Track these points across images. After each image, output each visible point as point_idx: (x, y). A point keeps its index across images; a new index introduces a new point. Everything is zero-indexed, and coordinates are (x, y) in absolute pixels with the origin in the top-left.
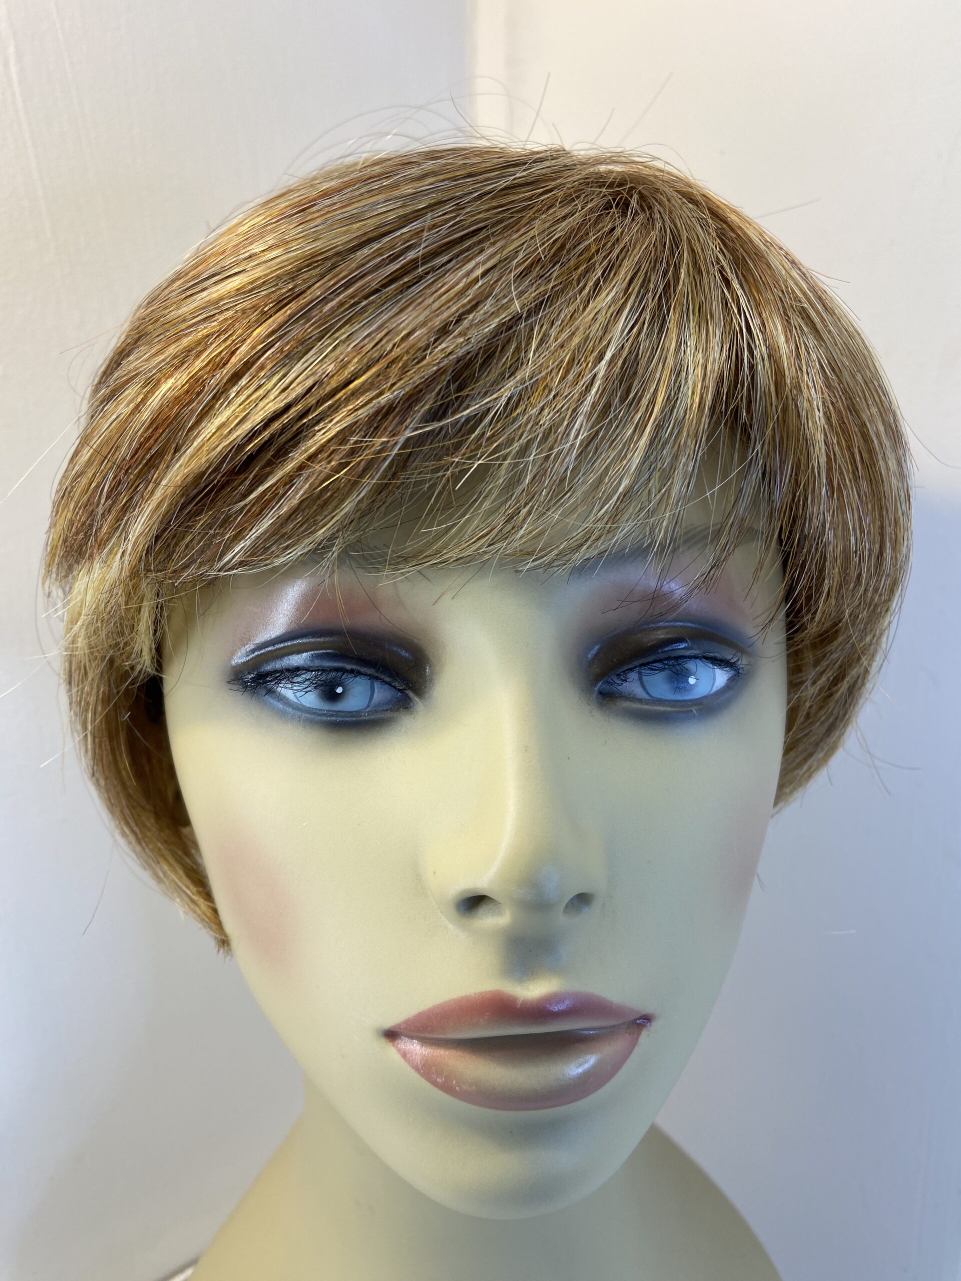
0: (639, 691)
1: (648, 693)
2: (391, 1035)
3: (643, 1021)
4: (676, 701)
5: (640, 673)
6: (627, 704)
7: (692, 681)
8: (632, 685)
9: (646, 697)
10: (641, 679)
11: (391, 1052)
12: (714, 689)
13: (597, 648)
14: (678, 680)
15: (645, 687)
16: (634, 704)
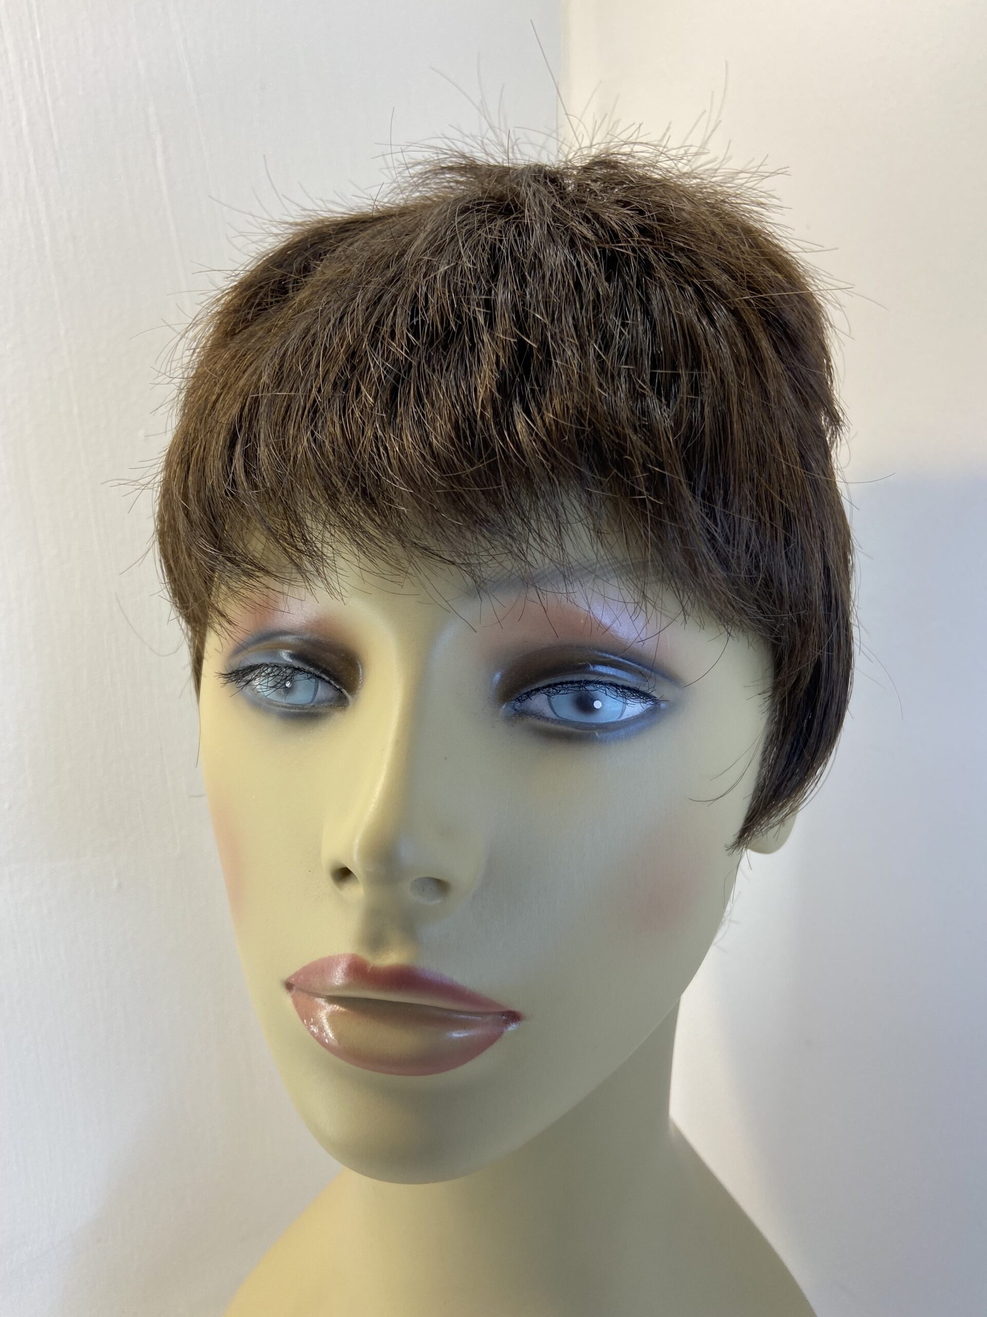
0: (548, 712)
1: (555, 713)
2: (289, 986)
4: (583, 724)
5: (547, 694)
6: (532, 721)
7: (597, 705)
8: (539, 702)
9: (552, 716)
10: (549, 698)
11: (288, 1000)
14: (585, 705)
15: (551, 707)
16: (540, 722)
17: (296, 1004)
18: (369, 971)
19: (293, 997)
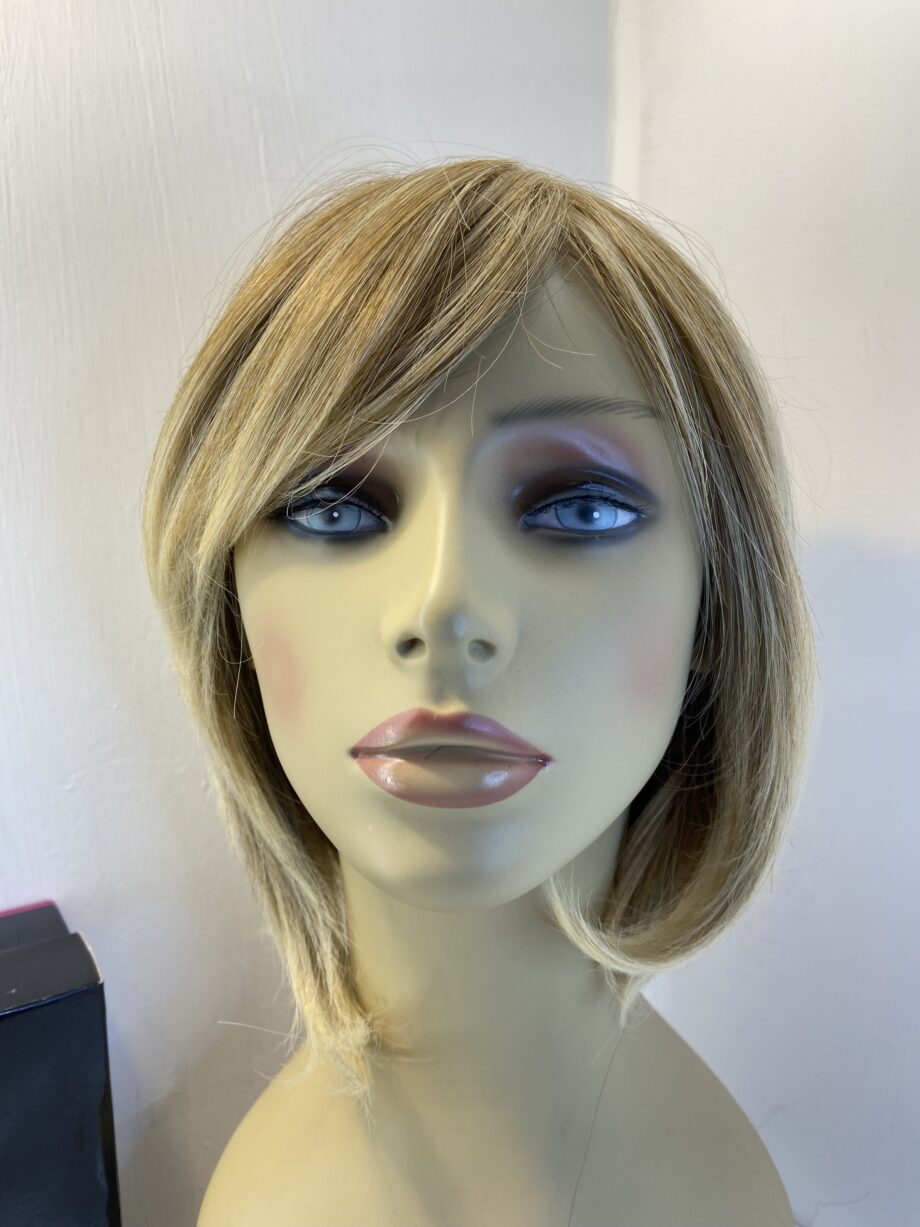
0: (555, 523)
1: (561, 523)
2: (355, 753)
3: (543, 760)
4: (583, 531)
5: (556, 509)
6: (543, 531)
7: (596, 515)
8: (548, 518)
9: (559, 526)
10: (556, 512)
11: (354, 765)
12: (616, 525)
13: (521, 488)
14: (586, 515)
15: (559, 519)
16: (549, 532)
17: (363, 767)
18: (435, 718)
19: (359, 762)
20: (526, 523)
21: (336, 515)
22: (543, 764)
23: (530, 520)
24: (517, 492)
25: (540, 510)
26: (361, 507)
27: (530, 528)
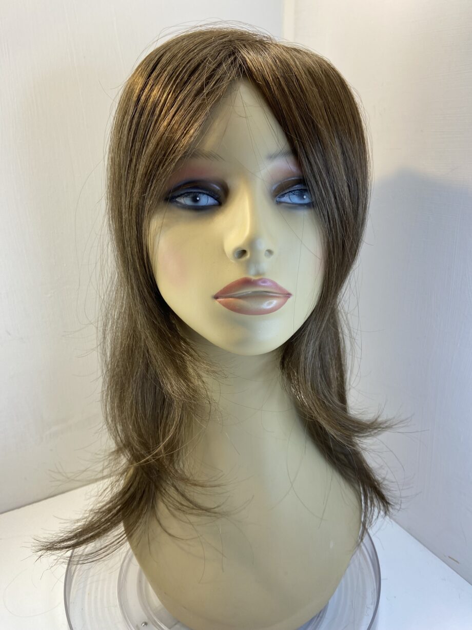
0: (289, 201)
2: (216, 297)
3: (288, 295)
4: (300, 203)
6: (284, 204)
8: (286, 199)
10: (289, 196)
13: (276, 186)
15: (290, 200)
16: (287, 205)
17: (219, 302)
20: (277, 201)
21: (198, 199)
22: (289, 297)
23: (278, 199)
24: (274, 188)
25: (283, 195)
26: (208, 195)
27: (279, 203)
